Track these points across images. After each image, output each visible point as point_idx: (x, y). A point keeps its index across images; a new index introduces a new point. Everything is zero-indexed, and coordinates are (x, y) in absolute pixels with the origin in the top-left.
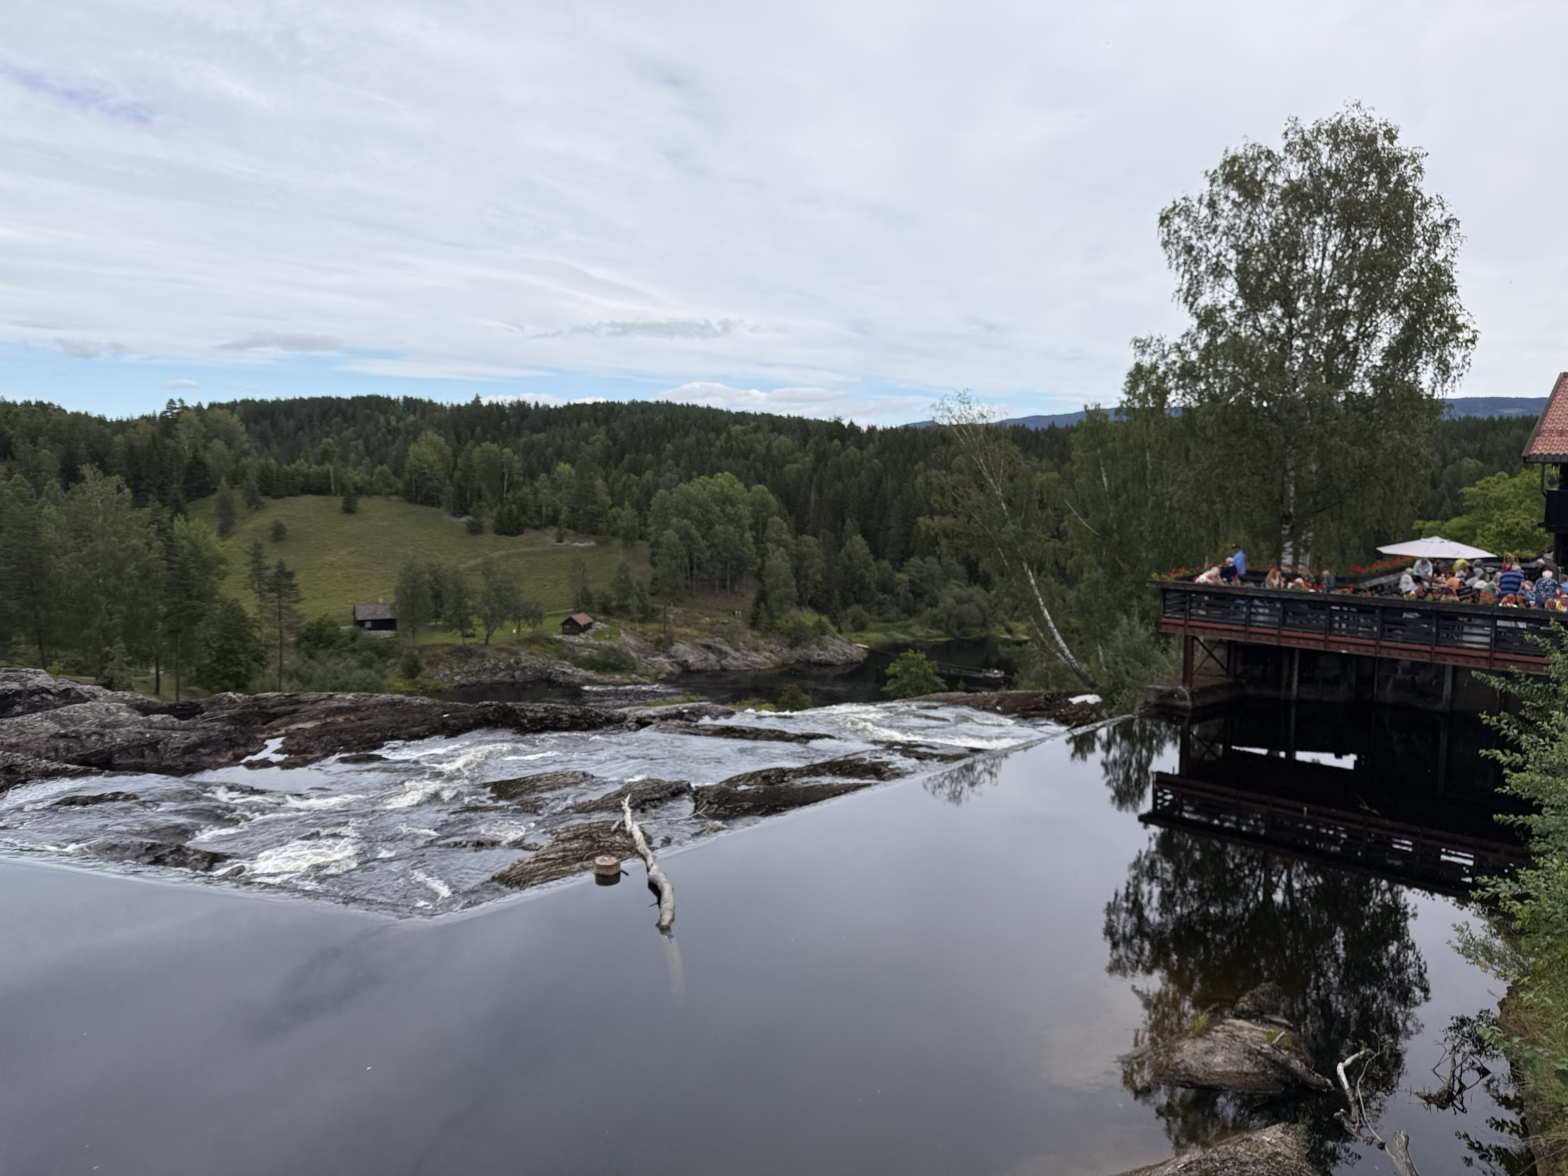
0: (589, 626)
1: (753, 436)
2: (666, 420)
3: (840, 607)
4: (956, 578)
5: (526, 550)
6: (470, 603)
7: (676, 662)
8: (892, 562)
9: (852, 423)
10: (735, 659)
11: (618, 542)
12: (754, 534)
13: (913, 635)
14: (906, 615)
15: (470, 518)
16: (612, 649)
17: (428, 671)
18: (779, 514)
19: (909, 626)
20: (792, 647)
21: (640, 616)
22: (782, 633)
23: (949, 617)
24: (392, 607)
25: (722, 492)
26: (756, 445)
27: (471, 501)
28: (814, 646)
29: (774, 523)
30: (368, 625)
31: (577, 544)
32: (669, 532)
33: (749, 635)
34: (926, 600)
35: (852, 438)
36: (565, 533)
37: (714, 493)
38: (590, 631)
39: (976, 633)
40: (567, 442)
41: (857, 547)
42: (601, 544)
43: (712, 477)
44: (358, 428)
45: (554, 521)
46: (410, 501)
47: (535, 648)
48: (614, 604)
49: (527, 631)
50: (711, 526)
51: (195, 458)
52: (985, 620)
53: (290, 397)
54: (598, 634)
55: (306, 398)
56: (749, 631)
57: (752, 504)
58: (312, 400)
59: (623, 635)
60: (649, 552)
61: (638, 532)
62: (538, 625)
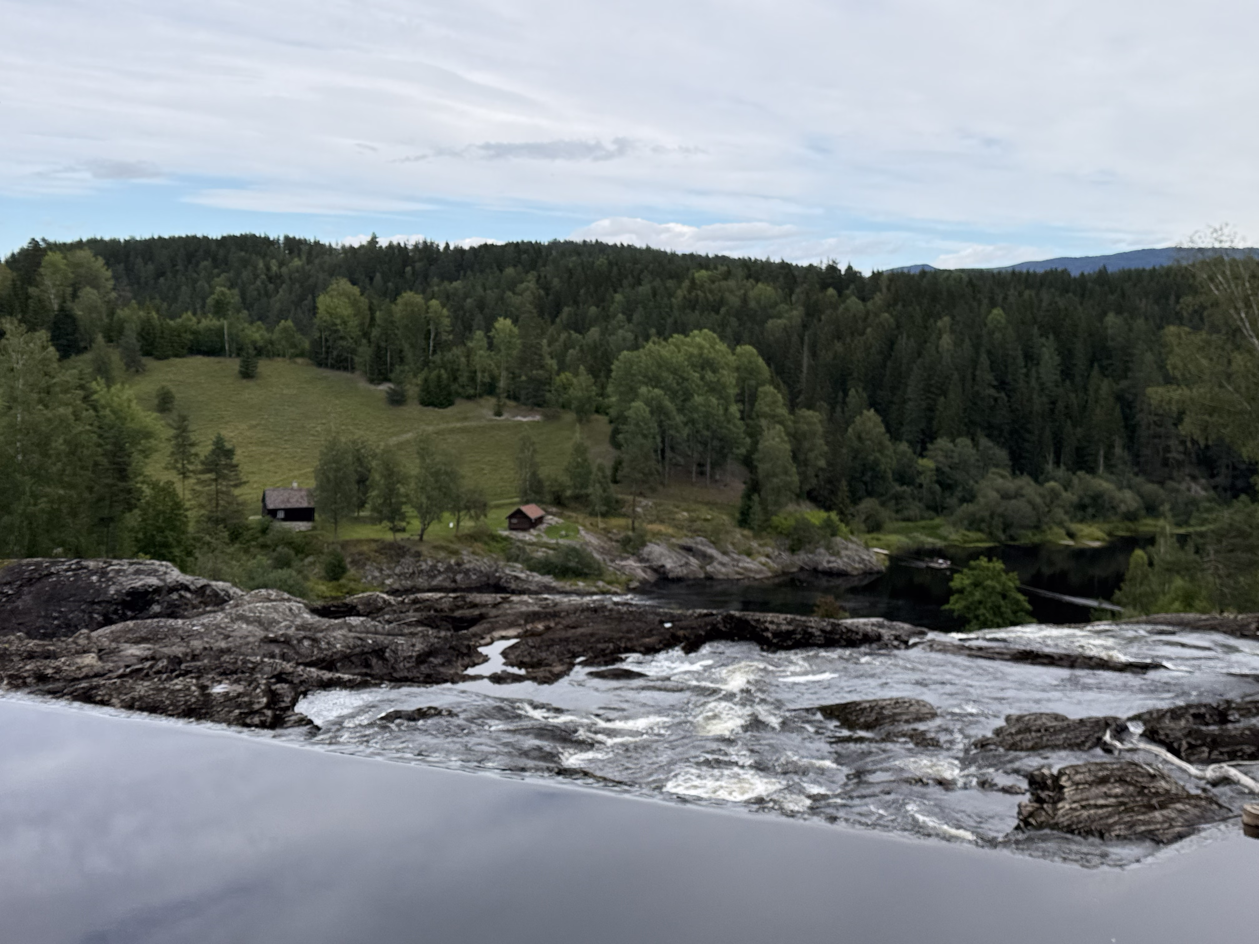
0: (540, 520)
1: (724, 283)
2: (610, 263)
3: (847, 501)
4: (997, 466)
5: (459, 425)
6: (402, 490)
7: (650, 567)
8: (911, 443)
9: (850, 268)
10: (723, 564)
11: (569, 417)
12: (741, 407)
13: (945, 539)
14: (932, 513)
15: (392, 386)
16: (574, 549)
17: (352, 571)
18: (772, 382)
19: (937, 527)
20: (793, 550)
21: (604, 509)
22: (779, 532)
23: (992, 516)
24: (310, 494)
25: (701, 355)
26: (727, 294)
27: (392, 364)
28: (822, 550)
29: (766, 394)
30: (281, 515)
31: (519, 418)
32: (638, 404)
33: (738, 534)
34: (959, 493)
35: (852, 287)
36: (505, 404)
37: (691, 355)
38: (543, 527)
39: (1028, 538)
40: (489, 292)
41: (870, 425)
42: (548, 418)
43: (687, 336)
44: (232, 274)
45: (491, 389)
46: (320, 364)
47: (478, 546)
48: (569, 493)
49: (468, 524)
50: (688, 396)
51: (62, 309)
52: (1039, 521)
53: (147, 236)
54: (552, 530)
55: (166, 237)
56: (738, 530)
57: (738, 369)
58: (172, 240)
59: (583, 532)
60: (609, 429)
61: (594, 404)
62: (482, 518)
